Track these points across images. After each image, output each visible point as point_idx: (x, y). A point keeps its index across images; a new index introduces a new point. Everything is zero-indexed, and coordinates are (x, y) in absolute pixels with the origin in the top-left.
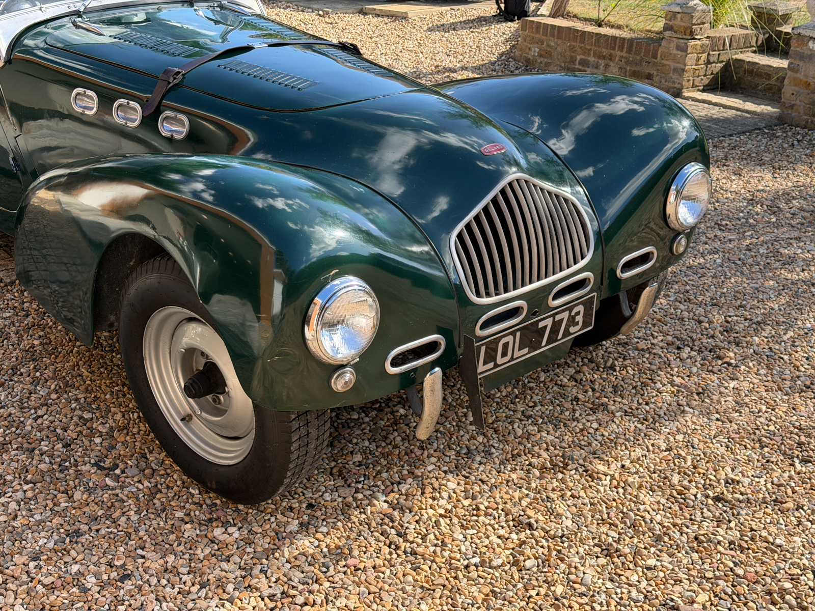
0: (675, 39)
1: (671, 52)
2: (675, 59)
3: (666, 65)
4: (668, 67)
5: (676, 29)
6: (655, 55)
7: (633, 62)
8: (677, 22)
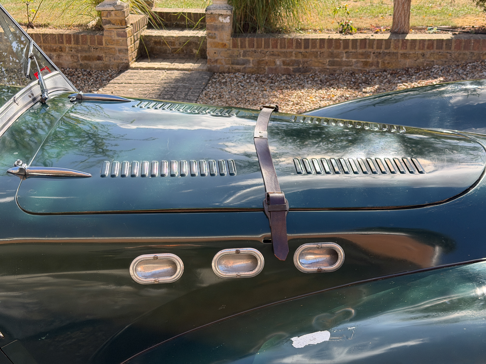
0: (114, 30)
1: (114, 38)
2: (117, 43)
3: (112, 48)
4: (113, 50)
5: (113, 22)
6: (100, 43)
7: (83, 50)
8: (113, 17)
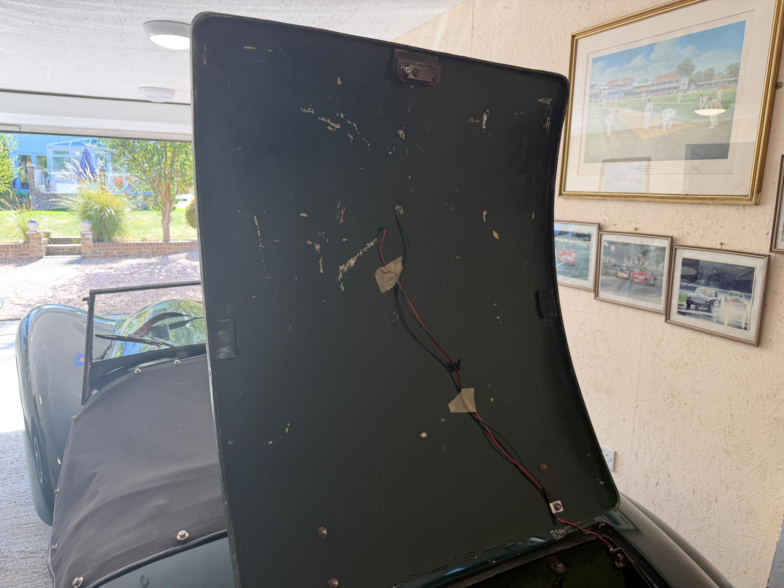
0: (35, 242)
1: (35, 246)
3: (34, 250)
5: (35, 238)
6: (28, 247)
7: (19, 251)
8: (35, 236)
